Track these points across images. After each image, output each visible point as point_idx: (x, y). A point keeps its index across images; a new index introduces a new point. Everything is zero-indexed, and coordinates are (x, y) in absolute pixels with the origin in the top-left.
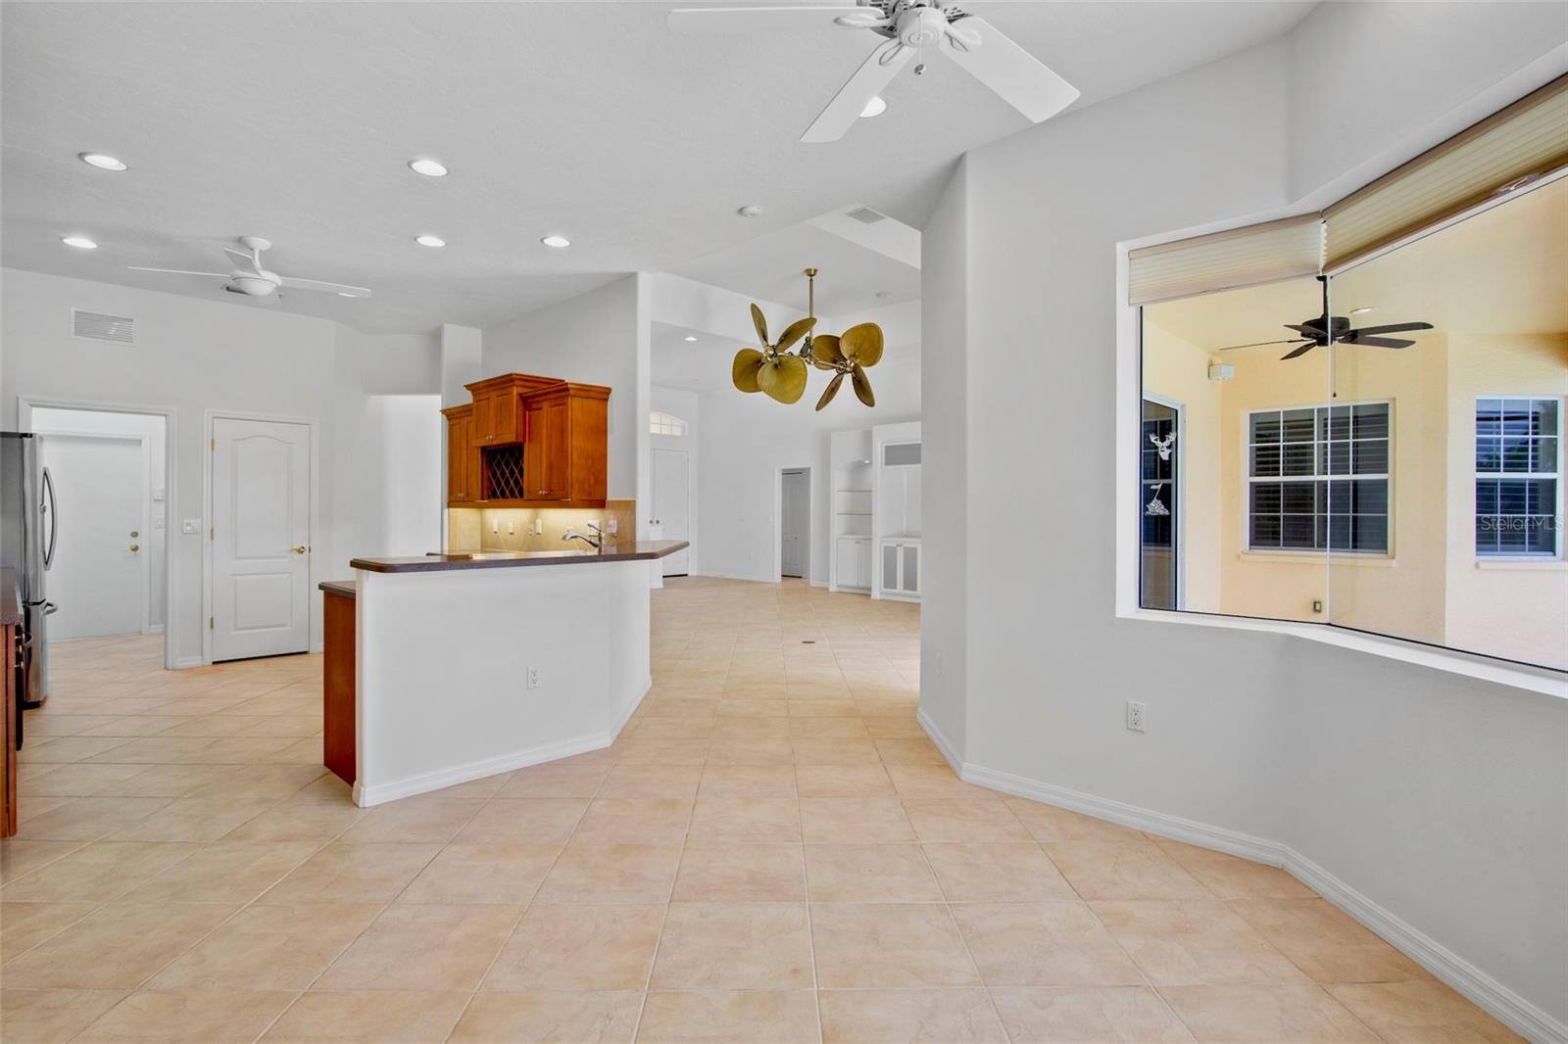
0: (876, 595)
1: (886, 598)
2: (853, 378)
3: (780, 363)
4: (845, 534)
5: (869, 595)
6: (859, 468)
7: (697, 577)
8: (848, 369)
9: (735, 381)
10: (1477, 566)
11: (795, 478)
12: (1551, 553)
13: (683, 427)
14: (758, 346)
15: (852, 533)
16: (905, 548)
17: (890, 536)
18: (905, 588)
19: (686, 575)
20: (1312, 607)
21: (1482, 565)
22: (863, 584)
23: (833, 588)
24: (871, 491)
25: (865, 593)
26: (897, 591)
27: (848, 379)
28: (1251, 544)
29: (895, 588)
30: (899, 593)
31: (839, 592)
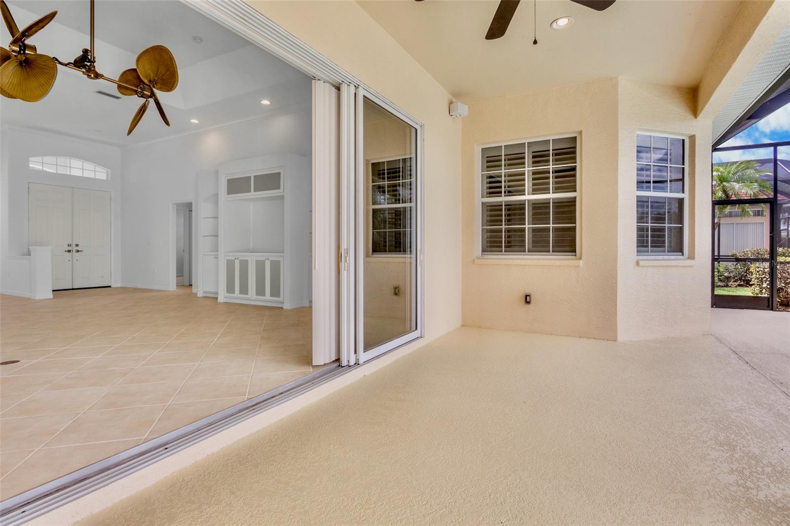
0: (221, 299)
1: (227, 300)
4: (212, 251)
5: (217, 298)
7: (121, 287)
10: (638, 263)
12: (681, 254)
13: (107, 172)
16: (240, 260)
17: (230, 252)
18: (240, 293)
19: (110, 287)
20: (524, 299)
21: (641, 263)
22: (215, 290)
23: (200, 294)
24: (219, 217)
26: (235, 295)
28: (483, 251)
29: (234, 293)
30: (237, 297)
31: (205, 297)
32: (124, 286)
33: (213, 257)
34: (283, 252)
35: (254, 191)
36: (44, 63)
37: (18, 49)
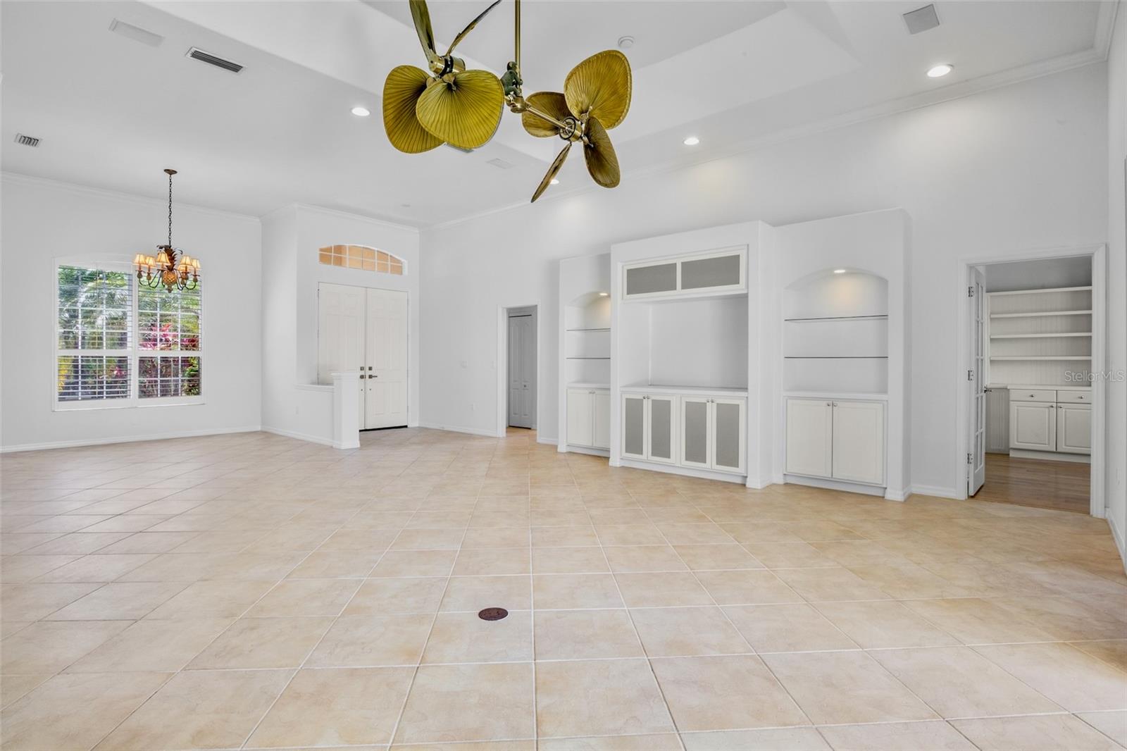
0: (615, 461)
1: (627, 464)
2: (587, 147)
3: (455, 83)
4: (578, 382)
5: (608, 458)
6: (594, 302)
7: (419, 427)
8: (578, 133)
9: (390, 134)
11: (521, 317)
14: (421, 62)
15: (584, 381)
16: (653, 400)
17: (632, 386)
18: (654, 454)
19: (406, 427)
22: (598, 444)
23: (562, 448)
24: (609, 329)
25: (602, 458)
26: (643, 457)
27: (578, 149)
29: (641, 452)
30: (646, 459)
31: (570, 452)
32: (423, 425)
33: (587, 392)
34: (746, 389)
35: (684, 287)
36: (483, 84)
37: (444, 66)
